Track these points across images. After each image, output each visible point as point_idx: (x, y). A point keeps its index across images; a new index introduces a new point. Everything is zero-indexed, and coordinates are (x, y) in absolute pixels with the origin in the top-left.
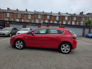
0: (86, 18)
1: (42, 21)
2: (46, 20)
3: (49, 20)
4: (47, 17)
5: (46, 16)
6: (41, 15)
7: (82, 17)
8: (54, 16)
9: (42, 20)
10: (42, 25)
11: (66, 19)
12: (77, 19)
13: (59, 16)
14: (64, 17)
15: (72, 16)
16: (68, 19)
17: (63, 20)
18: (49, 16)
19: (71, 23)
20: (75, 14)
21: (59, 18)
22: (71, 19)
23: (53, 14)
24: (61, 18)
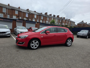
0: (50, 18)
1: (9, 16)
2: (14, 15)
3: (18, 15)
4: (15, 13)
5: (13, 11)
6: (7, 8)
7: (47, 17)
8: (23, 12)
9: (8, 14)
10: (17, 22)
11: (35, 17)
12: (44, 18)
13: (29, 13)
14: (33, 15)
15: (40, 15)
16: (37, 17)
17: (32, 18)
18: (18, 12)
19: (40, 21)
20: (41, 13)
21: (29, 15)
22: (40, 18)
23: (22, 9)
24: (30, 15)
